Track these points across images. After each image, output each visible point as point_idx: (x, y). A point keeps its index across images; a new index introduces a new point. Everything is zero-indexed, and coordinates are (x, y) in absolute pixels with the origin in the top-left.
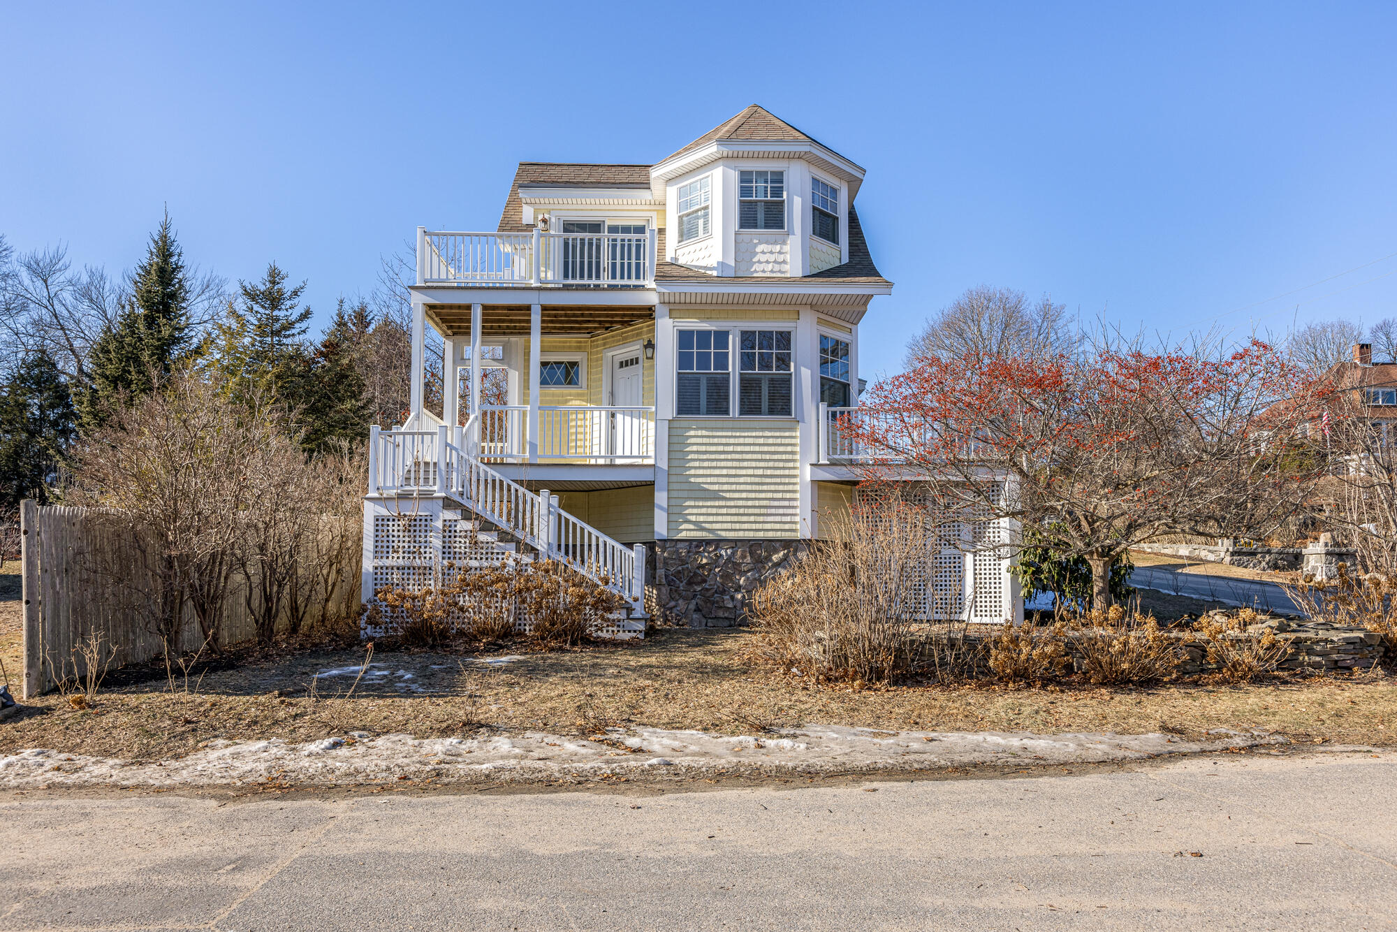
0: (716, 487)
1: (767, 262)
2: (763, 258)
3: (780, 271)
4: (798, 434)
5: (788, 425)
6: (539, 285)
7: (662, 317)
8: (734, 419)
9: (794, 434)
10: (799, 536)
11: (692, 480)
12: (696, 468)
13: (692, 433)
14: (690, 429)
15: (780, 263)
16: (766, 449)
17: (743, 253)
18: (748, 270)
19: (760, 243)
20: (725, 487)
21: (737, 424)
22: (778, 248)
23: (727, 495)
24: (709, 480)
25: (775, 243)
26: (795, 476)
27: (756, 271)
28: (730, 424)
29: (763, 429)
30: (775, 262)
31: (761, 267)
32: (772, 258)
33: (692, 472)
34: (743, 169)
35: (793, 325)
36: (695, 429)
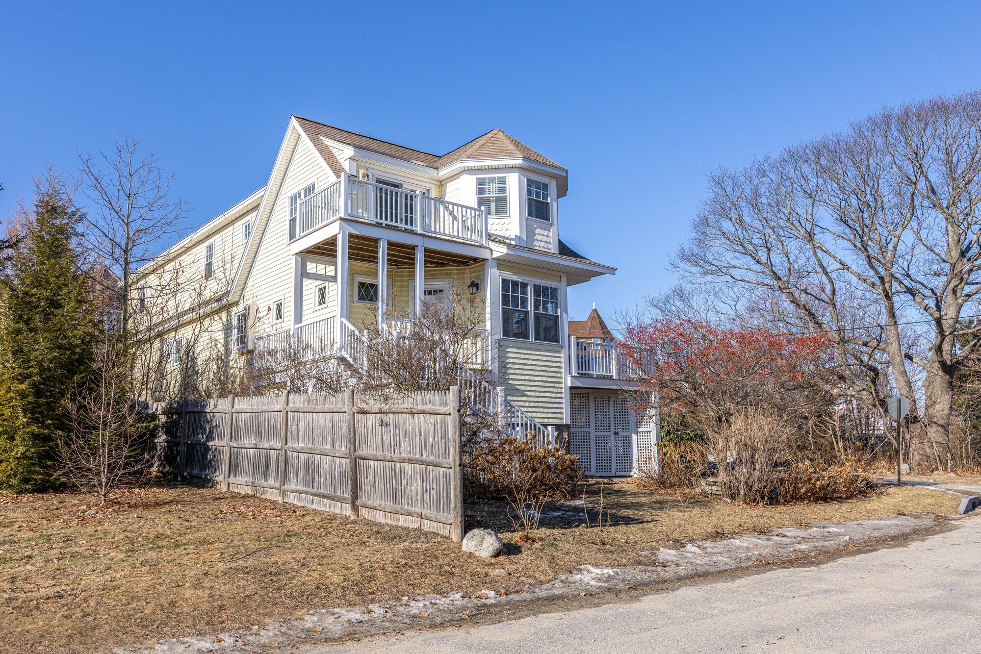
0: (523, 388)
1: (541, 241)
2: (540, 238)
3: (547, 248)
4: (562, 355)
5: (557, 349)
6: (422, 232)
7: (492, 267)
8: (531, 343)
9: (560, 355)
10: (564, 422)
11: (510, 382)
12: (512, 374)
13: (510, 350)
14: (509, 347)
15: (547, 243)
16: (547, 364)
17: (530, 233)
18: (532, 244)
19: (537, 228)
20: (528, 388)
21: (533, 346)
22: (546, 233)
23: (529, 394)
24: (519, 382)
25: (545, 229)
26: (561, 383)
27: (536, 246)
28: (529, 346)
29: (545, 351)
30: (545, 242)
31: (539, 243)
32: (544, 239)
33: (511, 377)
34: (529, 178)
35: (558, 284)
36: (511, 347)
